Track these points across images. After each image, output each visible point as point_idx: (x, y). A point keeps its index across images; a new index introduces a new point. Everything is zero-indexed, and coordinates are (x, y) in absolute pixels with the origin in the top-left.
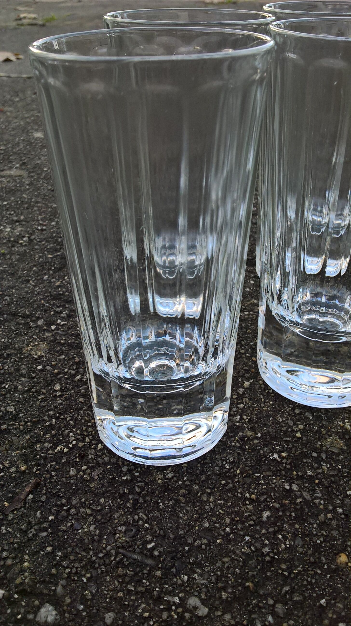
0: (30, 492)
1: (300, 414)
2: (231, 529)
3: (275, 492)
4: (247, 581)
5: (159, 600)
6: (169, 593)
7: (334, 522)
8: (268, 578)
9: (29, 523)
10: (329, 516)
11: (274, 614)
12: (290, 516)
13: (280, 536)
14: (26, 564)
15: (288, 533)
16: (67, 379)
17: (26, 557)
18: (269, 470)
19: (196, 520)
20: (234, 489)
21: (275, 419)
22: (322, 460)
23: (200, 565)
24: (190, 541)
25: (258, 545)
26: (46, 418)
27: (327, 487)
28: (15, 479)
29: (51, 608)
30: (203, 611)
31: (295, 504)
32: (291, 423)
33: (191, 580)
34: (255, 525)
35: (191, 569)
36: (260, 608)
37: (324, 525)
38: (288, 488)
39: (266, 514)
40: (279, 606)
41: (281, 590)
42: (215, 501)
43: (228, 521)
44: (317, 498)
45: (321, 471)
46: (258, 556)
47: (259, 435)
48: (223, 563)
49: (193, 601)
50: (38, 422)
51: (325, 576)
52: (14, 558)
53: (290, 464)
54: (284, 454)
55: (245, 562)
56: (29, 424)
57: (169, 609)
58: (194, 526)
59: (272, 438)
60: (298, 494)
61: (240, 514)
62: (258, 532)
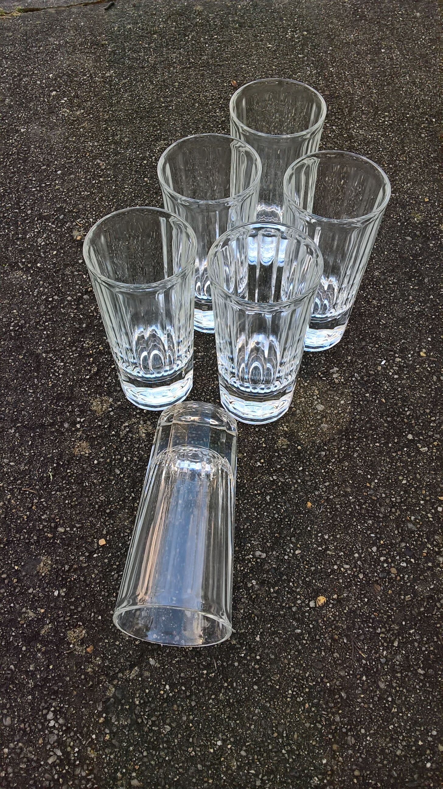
1: (259, 430)
2: (257, 513)
3: (267, 484)
4: (275, 534)
5: (244, 560)
6: (245, 555)
7: (299, 488)
8: (283, 528)
10: (296, 486)
11: (292, 543)
12: (279, 494)
13: (279, 506)
15: (282, 503)
16: (118, 463)
18: (259, 473)
19: (239, 516)
20: (249, 491)
21: (248, 441)
22: (281, 456)
23: (252, 536)
24: (242, 527)
25: (272, 515)
26: (127, 495)
27: (289, 471)
30: (264, 555)
31: (279, 486)
32: (257, 439)
33: (252, 544)
34: (266, 506)
35: (249, 540)
36: (285, 543)
37: (295, 491)
38: (272, 479)
39: (268, 498)
40: (293, 538)
41: (290, 531)
42: (242, 502)
43: (253, 509)
44: (287, 479)
45: (283, 463)
46: (274, 520)
47: (245, 454)
48: (261, 530)
49: (258, 553)
51: (305, 516)
53: (267, 465)
54: (262, 461)
55: (270, 525)
57: (250, 562)
58: (239, 520)
60: (278, 480)
61: (256, 503)
62: (269, 509)
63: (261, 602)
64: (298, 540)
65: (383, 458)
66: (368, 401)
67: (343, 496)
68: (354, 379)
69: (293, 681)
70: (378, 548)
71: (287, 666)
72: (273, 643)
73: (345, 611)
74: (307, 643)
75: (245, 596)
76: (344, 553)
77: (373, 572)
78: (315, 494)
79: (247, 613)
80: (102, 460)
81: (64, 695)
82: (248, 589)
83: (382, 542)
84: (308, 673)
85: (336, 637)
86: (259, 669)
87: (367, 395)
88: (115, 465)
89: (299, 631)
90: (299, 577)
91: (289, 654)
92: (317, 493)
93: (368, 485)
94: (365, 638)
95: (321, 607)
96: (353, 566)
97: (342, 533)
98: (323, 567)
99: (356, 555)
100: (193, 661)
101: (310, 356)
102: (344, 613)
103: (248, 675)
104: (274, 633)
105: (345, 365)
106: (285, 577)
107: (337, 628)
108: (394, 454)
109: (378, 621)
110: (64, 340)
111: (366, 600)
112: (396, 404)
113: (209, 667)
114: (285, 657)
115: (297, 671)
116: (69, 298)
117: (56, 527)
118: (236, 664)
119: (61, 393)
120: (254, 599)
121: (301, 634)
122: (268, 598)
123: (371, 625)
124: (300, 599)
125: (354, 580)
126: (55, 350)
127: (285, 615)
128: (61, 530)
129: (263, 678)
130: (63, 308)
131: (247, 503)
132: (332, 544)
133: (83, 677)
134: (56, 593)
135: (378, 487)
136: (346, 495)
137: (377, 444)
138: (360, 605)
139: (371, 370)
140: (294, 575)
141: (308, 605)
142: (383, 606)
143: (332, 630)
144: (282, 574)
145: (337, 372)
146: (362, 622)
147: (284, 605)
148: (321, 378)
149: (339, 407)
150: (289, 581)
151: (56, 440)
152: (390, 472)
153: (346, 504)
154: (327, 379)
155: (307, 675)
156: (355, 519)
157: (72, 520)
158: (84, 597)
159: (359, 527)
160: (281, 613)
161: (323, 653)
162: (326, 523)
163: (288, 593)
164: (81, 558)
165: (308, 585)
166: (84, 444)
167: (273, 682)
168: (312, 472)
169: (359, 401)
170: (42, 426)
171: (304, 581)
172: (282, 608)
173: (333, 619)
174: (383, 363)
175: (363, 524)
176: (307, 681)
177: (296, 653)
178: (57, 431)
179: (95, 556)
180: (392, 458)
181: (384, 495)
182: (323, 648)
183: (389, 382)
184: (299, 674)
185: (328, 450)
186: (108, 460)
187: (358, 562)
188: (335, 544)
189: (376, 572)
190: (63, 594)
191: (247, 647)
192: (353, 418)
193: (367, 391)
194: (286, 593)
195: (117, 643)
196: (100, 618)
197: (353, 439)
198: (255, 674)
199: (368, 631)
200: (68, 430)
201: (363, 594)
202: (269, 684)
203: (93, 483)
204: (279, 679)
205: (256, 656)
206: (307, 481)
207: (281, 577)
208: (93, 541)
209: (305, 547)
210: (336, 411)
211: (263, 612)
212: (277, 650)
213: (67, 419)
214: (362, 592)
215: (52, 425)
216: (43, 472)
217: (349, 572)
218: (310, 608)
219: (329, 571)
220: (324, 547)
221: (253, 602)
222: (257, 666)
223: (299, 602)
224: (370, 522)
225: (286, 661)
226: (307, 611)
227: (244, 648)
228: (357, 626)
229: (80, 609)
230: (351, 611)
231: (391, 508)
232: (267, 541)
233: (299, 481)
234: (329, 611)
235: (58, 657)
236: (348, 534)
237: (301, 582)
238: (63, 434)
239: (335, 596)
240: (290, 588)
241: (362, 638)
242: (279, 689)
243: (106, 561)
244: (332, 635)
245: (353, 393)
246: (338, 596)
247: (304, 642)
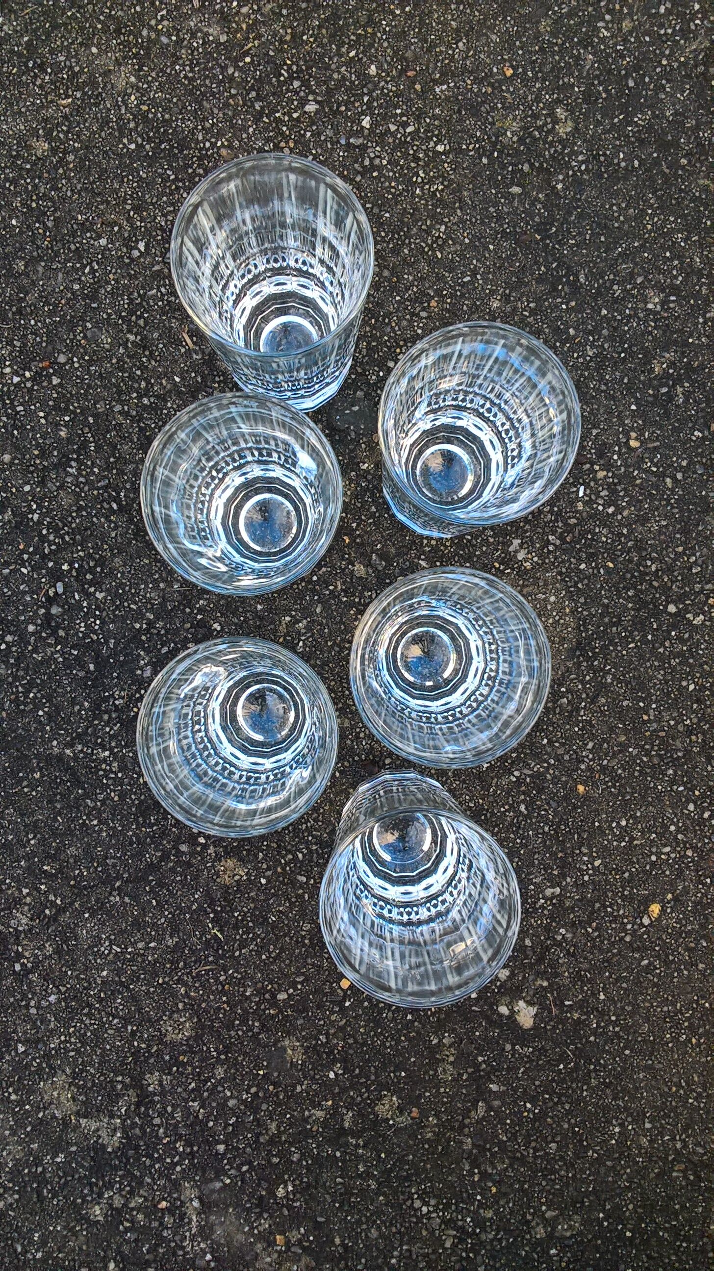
2: (519, 838)
3: (512, 789)
4: (557, 854)
5: (535, 910)
6: (535, 903)
7: (557, 773)
8: (563, 842)
10: (551, 771)
11: (584, 855)
12: (534, 794)
13: (543, 813)
15: (544, 806)
16: (295, 866)
18: (493, 779)
20: (493, 814)
23: (529, 873)
25: (540, 831)
30: (557, 891)
31: (528, 784)
33: (534, 884)
34: (526, 821)
35: (528, 880)
36: (576, 860)
37: (555, 780)
38: (514, 779)
39: (523, 808)
40: (582, 848)
41: (574, 840)
43: (512, 836)
44: (534, 767)
46: (547, 836)
48: (537, 859)
49: (548, 892)
51: (584, 809)
55: (545, 846)
57: (545, 909)
60: (523, 776)
61: (512, 824)
62: (531, 824)
63: (583, 951)
64: (590, 848)
65: (648, 664)
66: (588, 578)
67: (620, 751)
68: (551, 548)
69: (665, 1022)
70: (695, 803)
71: (651, 1009)
72: (622, 992)
73: (689, 908)
74: (661, 971)
75: (562, 956)
76: (656, 833)
77: (701, 839)
78: (582, 771)
79: (573, 973)
80: (269, 873)
81: (417, 1174)
82: (559, 944)
83: (697, 793)
84: (678, 1004)
85: (693, 945)
86: (620, 1030)
87: (583, 566)
88: (292, 872)
89: (645, 962)
90: (614, 895)
91: (647, 994)
92: (583, 767)
93: (645, 718)
95: (659, 919)
96: (674, 845)
97: (641, 807)
98: (637, 866)
99: (672, 828)
100: (541, 1062)
101: (468, 541)
102: (689, 911)
103: (612, 1043)
104: (617, 980)
105: (527, 527)
106: (597, 905)
107: (688, 934)
108: (661, 650)
110: (79, 711)
111: (708, 881)
112: (630, 561)
113: (563, 1058)
114: (644, 1001)
115: (665, 1009)
116: (31, 628)
117: (274, 996)
118: (592, 1038)
119: (141, 802)
120: (573, 952)
121: (650, 964)
122: (590, 941)
124: (629, 923)
125: (683, 862)
126: (79, 735)
127: (619, 952)
128: (282, 996)
129: (630, 1038)
130: (35, 650)
131: (499, 832)
132: (635, 829)
133: (426, 1146)
134: (332, 1075)
135: (660, 713)
136: (624, 747)
137: (632, 645)
138: (703, 891)
139: (569, 518)
140: (606, 896)
141: (642, 925)
143: (684, 940)
144: (591, 903)
145: (521, 546)
147: (613, 940)
148: (503, 572)
149: (552, 610)
150: (605, 907)
151: (186, 878)
152: (666, 682)
153: (628, 762)
154: (513, 569)
155: (678, 1007)
156: (649, 779)
157: (287, 976)
158: (368, 1061)
159: (660, 787)
160: (615, 951)
161: (686, 972)
162: (615, 803)
163: (610, 922)
164: (333, 1018)
165: (631, 899)
166: (230, 863)
167: (643, 1035)
168: (562, 738)
169: (576, 583)
170: (152, 867)
171: (624, 898)
172: (613, 944)
173: (678, 925)
174: (581, 494)
175: (662, 780)
176: (682, 1014)
177: (655, 989)
178: (178, 863)
179: (347, 1004)
180: (661, 658)
181: (672, 723)
182: (682, 967)
183: (605, 526)
184: (669, 1011)
185: (568, 691)
186: (279, 870)
187: (679, 836)
188: (639, 827)
189: (706, 836)
190: (341, 1072)
191: (595, 1013)
192: (579, 619)
193: (580, 560)
194: (608, 924)
195: (442, 1090)
196: (403, 1074)
197: (595, 656)
198: (619, 1038)
200: (192, 854)
201: (701, 875)
202: (640, 1039)
203: (281, 912)
204: (649, 1029)
205: (610, 1018)
206: (562, 755)
207: (593, 907)
208: (331, 988)
209: (605, 852)
210: (551, 621)
211: (592, 962)
212: (630, 997)
213: (179, 838)
214: (699, 873)
215: (165, 857)
216: (203, 934)
217: (673, 855)
218: (646, 926)
219: (648, 867)
220: (627, 839)
221: (574, 956)
222: (617, 1029)
223: (629, 927)
224: (671, 772)
225: (647, 1004)
226: (644, 933)
227: (591, 1016)
229: (373, 1077)
230: (695, 904)
231: (689, 737)
232: (553, 870)
233: (552, 762)
234: (670, 918)
235: (384, 1142)
236: (650, 804)
237: (619, 901)
238: (189, 864)
239: (670, 896)
240: (610, 915)
242: (654, 1040)
243: (366, 1004)
244: (687, 946)
245: (560, 573)
246: (672, 893)
247: (658, 971)
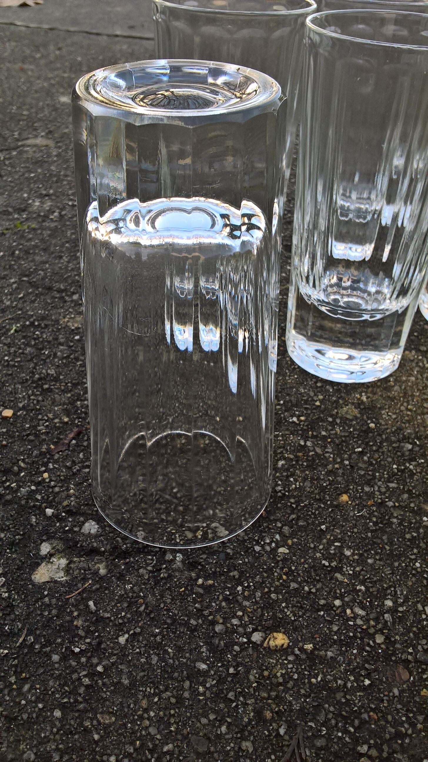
0: (73, 438)
1: (322, 386)
3: (291, 446)
7: (340, 471)
8: (279, 509)
9: (73, 462)
10: (337, 466)
11: (281, 533)
12: (302, 465)
13: (292, 479)
14: (72, 491)
15: (299, 477)
17: (72, 486)
18: (287, 429)
21: (297, 390)
22: (337, 424)
27: (338, 445)
28: (59, 428)
29: (93, 523)
31: (308, 456)
32: (312, 394)
36: (270, 529)
37: (330, 473)
38: (303, 444)
39: (281, 463)
40: (286, 528)
41: (288, 517)
44: (327, 452)
45: (333, 432)
47: (282, 402)
50: (78, 384)
51: (328, 509)
52: (61, 487)
53: (307, 426)
54: (302, 418)
56: (69, 384)
59: (293, 406)
60: (312, 449)
63: (169, 589)
64: (293, 534)
67: (413, 511)
69: (132, 743)
71: (140, 713)
72: (143, 660)
73: (313, 680)
74: (204, 694)
75: (149, 568)
76: (367, 588)
77: (407, 644)
78: (362, 489)
79: (134, 592)
82: (161, 561)
84: (171, 746)
85: (268, 715)
86: (87, 687)
89: (204, 666)
90: (260, 586)
91: (159, 695)
92: (367, 489)
94: (326, 748)
95: (271, 651)
96: (372, 616)
97: (380, 560)
98: (313, 590)
99: (389, 603)
102: (310, 682)
103: (62, 686)
104: (157, 646)
106: (236, 573)
107: (279, 700)
109: (371, 731)
111: (367, 682)
113: (8, 636)
114: (149, 697)
115: (153, 731)
118: (56, 658)
120: (162, 579)
121: (205, 674)
122: (186, 588)
123: (352, 730)
124: (240, 618)
125: (362, 639)
127: (196, 629)
129: (81, 706)
132: (351, 566)
138: (349, 685)
140: (253, 578)
141: (249, 635)
142: (397, 709)
143: (268, 699)
144: (233, 568)
146: (338, 715)
147: (206, 613)
150: (239, 583)
151: (52, 304)
153: (411, 523)
155: (165, 749)
156: (415, 551)
159: (418, 565)
160: (193, 622)
161: (224, 729)
162: (360, 533)
163: (226, 599)
165: (269, 605)
167: (95, 722)
168: (376, 460)
170: (49, 288)
171: (266, 596)
172: (199, 615)
173: (281, 680)
177: (173, 700)
178: (61, 298)
182: (229, 720)
184: (153, 738)
185: (419, 446)
187: (386, 616)
188: (358, 569)
189: (415, 647)
191: (94, 642)
194: (221, 598)
198: (74, 692)
199: (340, 738)
201: (366, 669)
202: (87, 724)
203: (55, 354)
204: (110, 725)
205: (97, 665)
206: (360, 468)
207: (229, 571)
209: (300, 550)
211: (162, 605)
212: (142, 674)
214: (366, 665)
215: (60, 291)
217: (359, 622)
218: (250, 641)
219: (322, 602)
220: (334, 564)
221: (157, 582)
223: (235, 621)
225: (145, 703)
226: (241, 645)
227: (88, 640)
228: (321, 718)
230: (324, 685)
233: (347, 463)
234: (282, 664)
236: (391, 565)
238: (64, 302)
239: (309, 647)
240: (234, 594)
241: (319, 743)
242: (96, 742)
244: (262, 709)
246: (315, 648)
247: (201, 689)
